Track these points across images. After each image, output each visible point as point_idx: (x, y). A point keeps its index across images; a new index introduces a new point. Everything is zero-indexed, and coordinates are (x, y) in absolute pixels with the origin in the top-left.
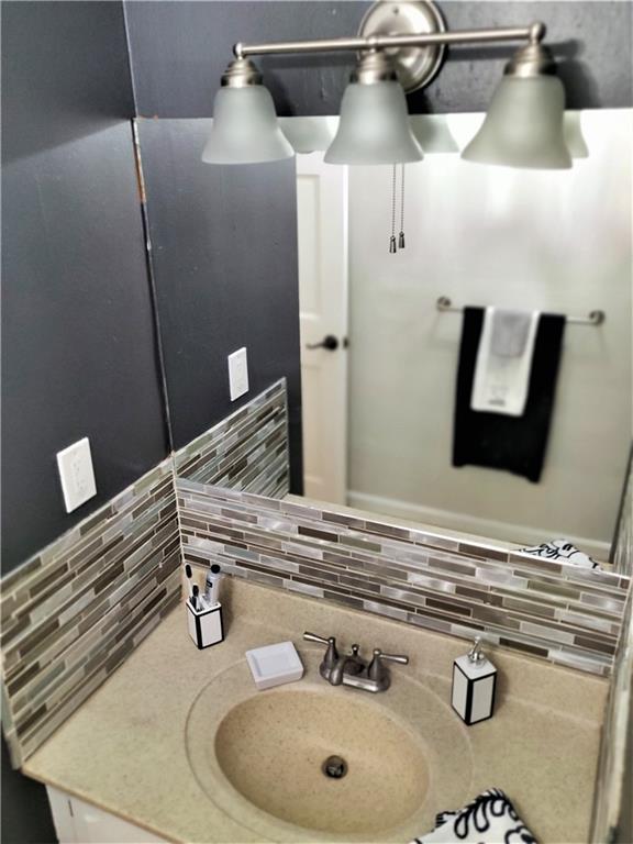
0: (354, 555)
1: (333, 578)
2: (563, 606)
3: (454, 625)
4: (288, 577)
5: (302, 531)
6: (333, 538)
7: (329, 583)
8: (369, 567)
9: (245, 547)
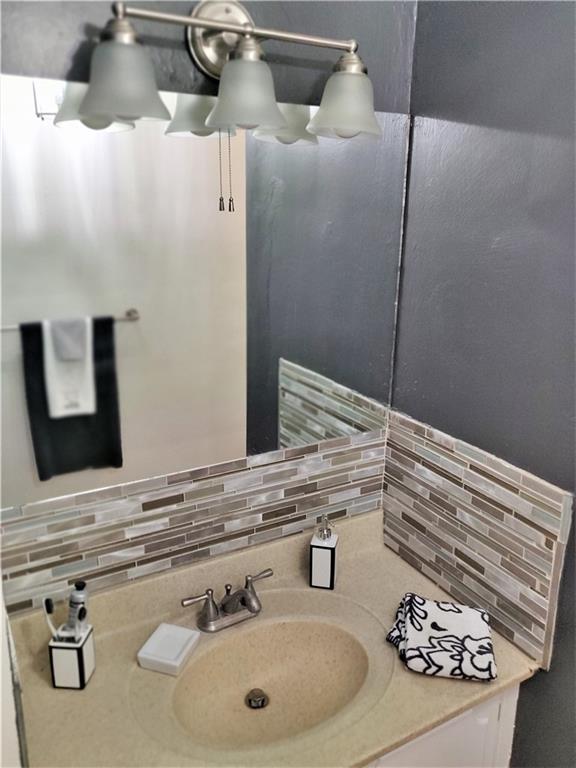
0: (199, 506)
1: (181, 540)
2: (352, 468)
3: (284, 527)
4: (133, 565)
5: (147, 506)
6: (179, 499)
7: (176, 548)
8: (214, 511)
9: (81, 557)
